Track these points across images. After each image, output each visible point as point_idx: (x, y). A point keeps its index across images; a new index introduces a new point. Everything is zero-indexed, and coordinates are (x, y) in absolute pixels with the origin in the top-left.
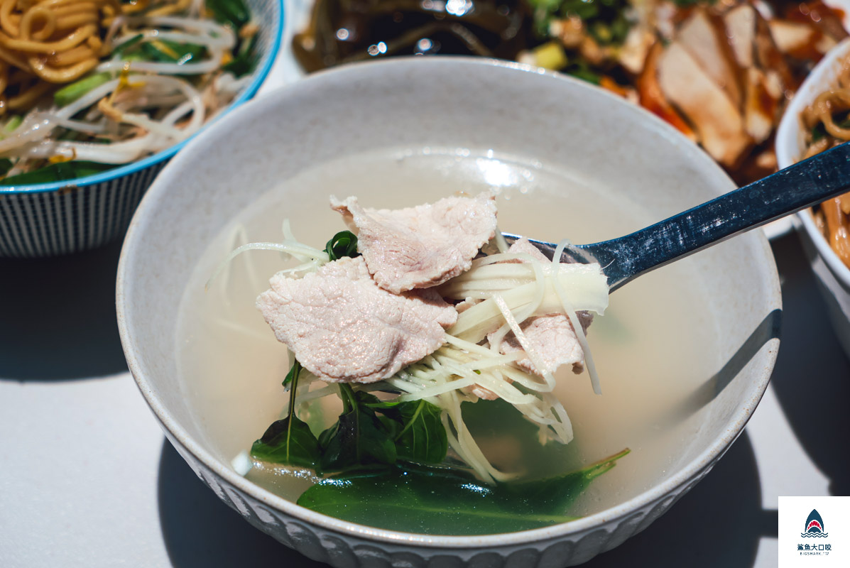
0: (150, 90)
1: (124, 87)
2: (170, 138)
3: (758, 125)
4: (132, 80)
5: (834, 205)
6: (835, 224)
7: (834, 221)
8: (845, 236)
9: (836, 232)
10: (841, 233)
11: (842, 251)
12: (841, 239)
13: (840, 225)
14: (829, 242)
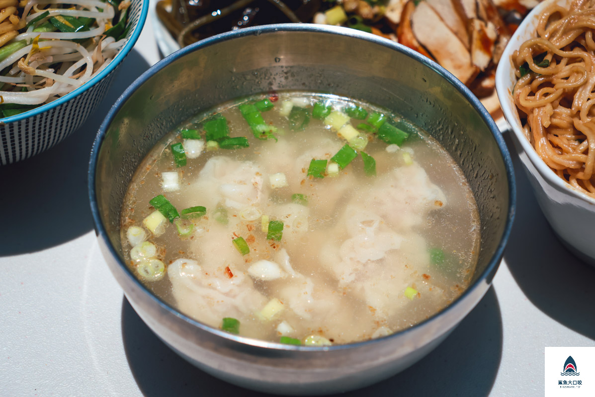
0: (54, 51)
1: (36, 51)
2: (69, 86)
3: (481, 60)
4: (41, 45)
5: (537, 121)
6: (538, 135)
7: (537, 133)
8: (545, 143)
9: (539, 140)
10: (542, 141)
11: (544, 154)
12: (542, 145)
13: (542, 136)
14: (534, 147)
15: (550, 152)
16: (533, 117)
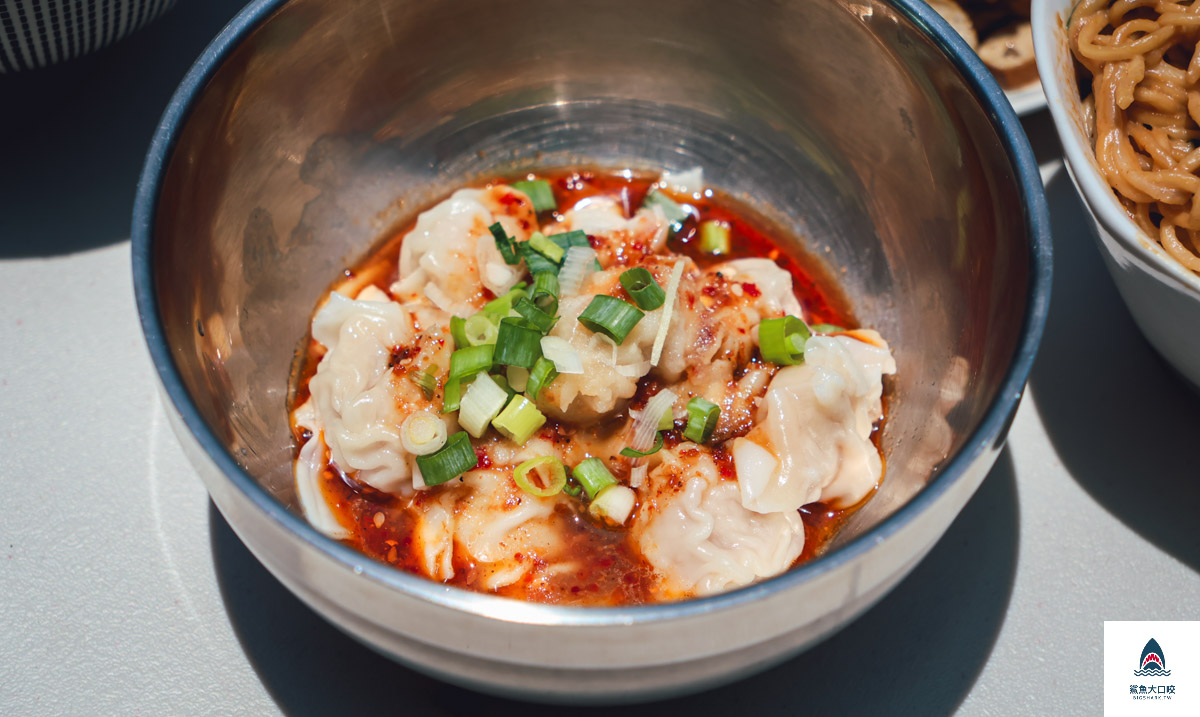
5: (1107, 90)
6: (1106, 122)
7: (1105, 117)
8: (1118, 142)
9: (1107, 134)
10: (1112, 137)
11: (1111, 164)
12: (1111, 145)
13: (1112, 125)
14: (1094, 148)
15: (1125, 163)
16: (1102, 81)
